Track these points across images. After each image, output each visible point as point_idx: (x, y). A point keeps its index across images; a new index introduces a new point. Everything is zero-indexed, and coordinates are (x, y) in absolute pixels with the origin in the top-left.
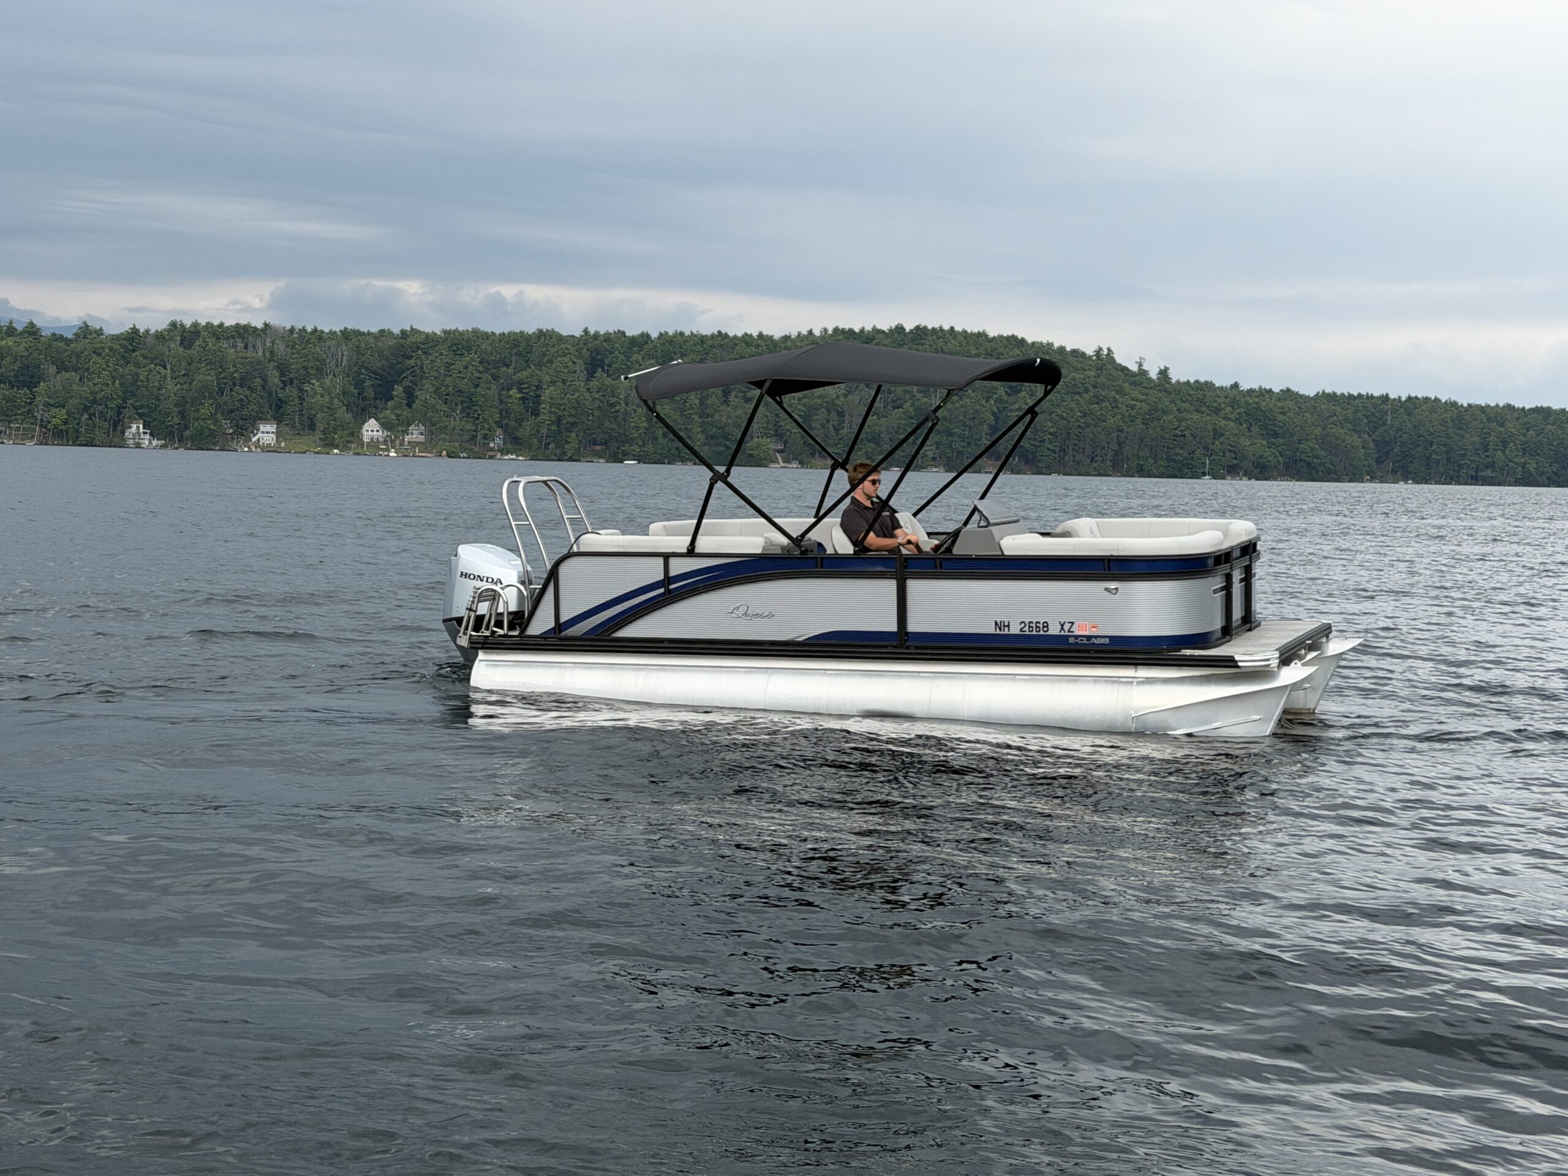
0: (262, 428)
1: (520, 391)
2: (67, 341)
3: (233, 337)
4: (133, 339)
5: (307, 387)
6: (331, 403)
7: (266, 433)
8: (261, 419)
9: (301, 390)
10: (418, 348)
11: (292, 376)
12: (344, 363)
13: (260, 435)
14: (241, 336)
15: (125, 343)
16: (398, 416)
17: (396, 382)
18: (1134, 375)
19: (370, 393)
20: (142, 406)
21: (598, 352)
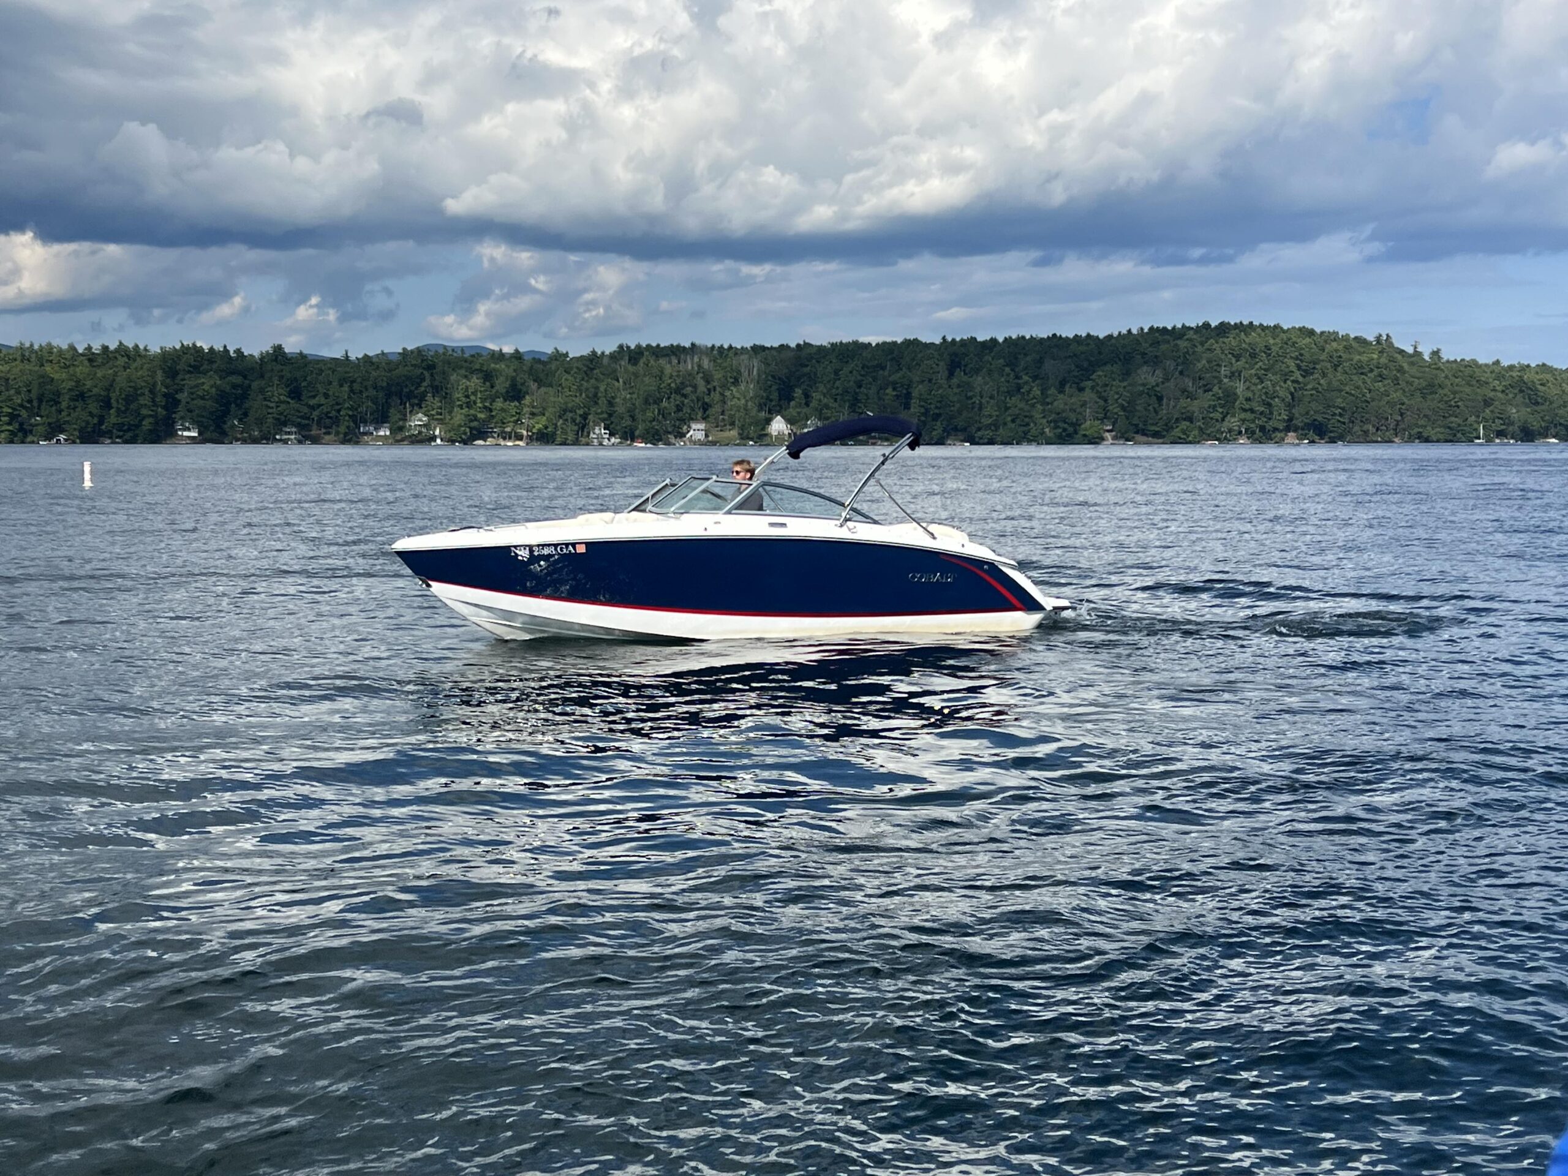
0: (694, 426)
1: (894, 389)
2: (544, 363)
3: (667, 355)
4: (593, 361)
5: (728, 393)
6: (746, 405)
7: (697, 431)
8: (692, 419)
9: (722, 394)
10: (812, 358)
11: (715, 384)
12: (755, 373)
13: (692, 432)
14: (674, 353)
15: (588, 363)
16: (799, 413)
17: (796, 386)
18: (1411, 356)
19: (775, 396)
20: (602, 413)
21: (955, 354)
